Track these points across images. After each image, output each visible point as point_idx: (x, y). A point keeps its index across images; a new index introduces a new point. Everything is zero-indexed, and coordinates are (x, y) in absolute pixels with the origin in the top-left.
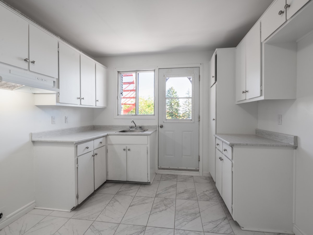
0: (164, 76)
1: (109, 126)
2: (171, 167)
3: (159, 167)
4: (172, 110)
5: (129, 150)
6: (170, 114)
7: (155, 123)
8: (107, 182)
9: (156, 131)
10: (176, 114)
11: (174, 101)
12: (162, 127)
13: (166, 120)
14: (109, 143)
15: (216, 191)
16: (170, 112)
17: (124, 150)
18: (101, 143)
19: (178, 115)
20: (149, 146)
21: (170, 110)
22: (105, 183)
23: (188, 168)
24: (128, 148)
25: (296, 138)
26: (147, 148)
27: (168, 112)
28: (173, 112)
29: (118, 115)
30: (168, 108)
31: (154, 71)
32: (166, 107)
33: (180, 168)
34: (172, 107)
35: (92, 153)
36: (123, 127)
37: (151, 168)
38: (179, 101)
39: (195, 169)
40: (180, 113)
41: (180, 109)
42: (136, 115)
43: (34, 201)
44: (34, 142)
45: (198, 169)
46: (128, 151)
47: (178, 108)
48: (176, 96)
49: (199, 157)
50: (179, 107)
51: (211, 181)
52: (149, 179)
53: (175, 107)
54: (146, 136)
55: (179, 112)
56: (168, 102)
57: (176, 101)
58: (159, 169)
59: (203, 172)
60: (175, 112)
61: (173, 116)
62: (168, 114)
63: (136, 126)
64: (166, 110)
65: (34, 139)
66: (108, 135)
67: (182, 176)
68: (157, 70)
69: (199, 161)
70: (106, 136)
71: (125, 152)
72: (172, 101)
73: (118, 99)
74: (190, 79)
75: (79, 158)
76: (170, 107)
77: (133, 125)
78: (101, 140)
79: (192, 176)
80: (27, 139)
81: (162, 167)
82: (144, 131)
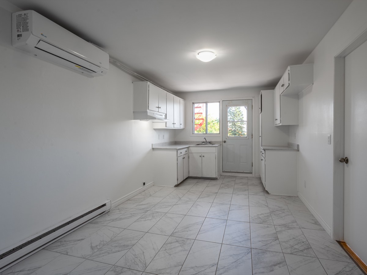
0: (226, 106)
1: (187, 142)
2: (232, 171)
3: (223, 171)
4: (235, 127)
5: (203, 156)
6: (233, 133)
7: (220, 139)
8: (189, 178)
9: (221, 145)
10: (240, 133)
11: (237, 117)
12: (225, 142)
13: (228, 137)
14: (190, 152)
15: (261, 183)
16: (233, 130)
17: (200, 156)
18: (186, 151)
19: (243, 133)
20: (216, 154)
21: (232, 127)
22: (187, 178)
23: (245, 172)
24: (203, 155)
25: (298, 146)
26: (216, 155)
27: (230, 130)
28: (236, 130)
29: (193, 134)
30: (231, 126)
31: (219, 102)
32: (228, 124)
33: (238, 171)
34: (235, 124)
35: (182, 157)
36: (197, 142)
37: (218, 171)
38: (243, 117)
39: (249, 172)
40: (244, 132)
41: (244, 127)
42: (206, 133)
43: (153, 182)
44: (153, 149)
45: (252, 172)
46: (203, 158)
47: (242, 125)
48: (239, 112)
49: (252, 163)
50: (244, 124)
51: (260, 179)
52: (217, 176)
53: (238, 124)
54: (215, 148)
55: (243, 130)
56: (230, 118)
57: (240, 117)
58: (223, 172)
59: (256, 174)
60: (239, 130)
61: (236, 134)
62: (231, 132)
63: (206, 141)
64: (228, 128)
65: (154, 147)
66: (189, 147)
67: (240, 177)
68: (221, 102)
69: (252, 166)
70: (188, 148)
71: (201, 158)
72: (234, 117)
73: (193, 122)
74: (245, 107)
75: (178, 158)
76: (233, 125)
77: (205, 140)
78: (186, 149)
79: (247, 177)
80: (151, 147)
81: (225, 171)
82: (213, 145)
